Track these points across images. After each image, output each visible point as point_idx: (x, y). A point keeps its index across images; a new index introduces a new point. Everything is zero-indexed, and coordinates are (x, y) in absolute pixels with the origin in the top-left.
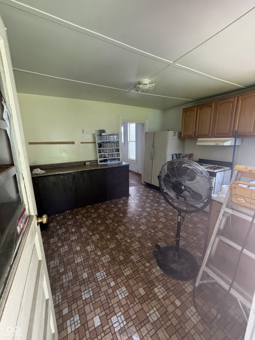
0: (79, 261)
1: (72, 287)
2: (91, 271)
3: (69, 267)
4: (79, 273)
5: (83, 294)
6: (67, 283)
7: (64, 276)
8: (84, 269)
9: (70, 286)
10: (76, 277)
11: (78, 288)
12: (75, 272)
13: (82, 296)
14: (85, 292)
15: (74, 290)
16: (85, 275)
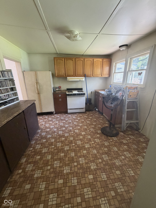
0: (105, 176)
1: (127, 183)
2: (115, 168)
3: (110, 186)
4: (116, 177)
5: (131, 175)
6: (124, 187)
7: (119, 191)
8: (113, 173)
9: (126, 185)
10: (119, 180)
11: (127, 178)
12: (115, 180)
13: (132, 176)
14: (130, 173)
15: (129, 181)
16: (118, 172)
